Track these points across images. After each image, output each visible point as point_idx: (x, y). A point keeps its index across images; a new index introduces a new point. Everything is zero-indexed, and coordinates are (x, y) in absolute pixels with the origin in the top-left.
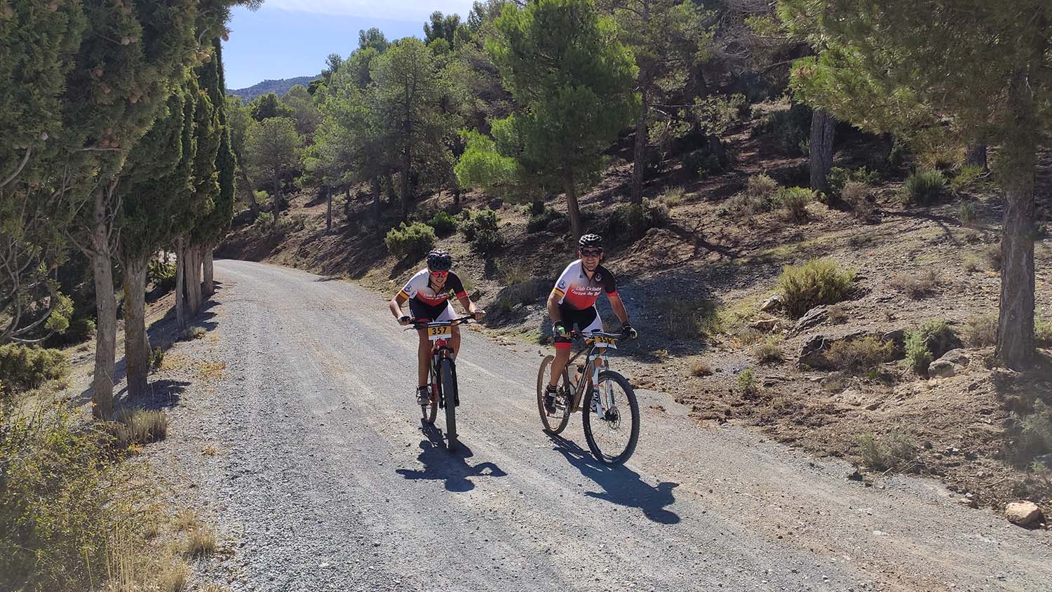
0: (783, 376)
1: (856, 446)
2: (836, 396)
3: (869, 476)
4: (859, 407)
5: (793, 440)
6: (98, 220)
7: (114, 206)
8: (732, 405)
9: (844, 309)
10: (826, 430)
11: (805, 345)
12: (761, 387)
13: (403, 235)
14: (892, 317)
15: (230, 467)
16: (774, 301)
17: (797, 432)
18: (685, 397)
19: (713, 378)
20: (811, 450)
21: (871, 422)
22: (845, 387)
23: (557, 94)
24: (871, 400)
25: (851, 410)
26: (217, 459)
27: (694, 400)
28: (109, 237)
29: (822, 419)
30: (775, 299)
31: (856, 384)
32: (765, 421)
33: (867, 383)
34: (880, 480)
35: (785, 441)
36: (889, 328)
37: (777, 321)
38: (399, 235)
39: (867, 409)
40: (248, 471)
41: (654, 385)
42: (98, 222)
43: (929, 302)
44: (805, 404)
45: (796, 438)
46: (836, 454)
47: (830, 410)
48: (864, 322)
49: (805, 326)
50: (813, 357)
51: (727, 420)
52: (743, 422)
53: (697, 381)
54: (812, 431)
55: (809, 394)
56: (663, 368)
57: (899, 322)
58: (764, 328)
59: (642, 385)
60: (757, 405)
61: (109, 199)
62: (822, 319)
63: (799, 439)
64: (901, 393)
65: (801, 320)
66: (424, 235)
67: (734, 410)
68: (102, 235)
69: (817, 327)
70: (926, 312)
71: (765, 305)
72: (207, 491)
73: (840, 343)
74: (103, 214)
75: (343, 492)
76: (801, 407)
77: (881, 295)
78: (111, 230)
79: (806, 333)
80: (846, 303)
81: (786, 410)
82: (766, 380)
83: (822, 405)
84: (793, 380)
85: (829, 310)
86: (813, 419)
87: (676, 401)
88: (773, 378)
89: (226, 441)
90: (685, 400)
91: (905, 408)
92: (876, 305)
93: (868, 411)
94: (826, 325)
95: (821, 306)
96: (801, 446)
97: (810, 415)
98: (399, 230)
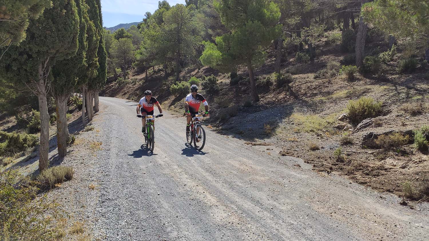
0: (355, 151)
1: (399, 187)
2: (383, 161)
3: (410, 203)
4: (396, 167)
5: (366, 183)
6: (40, 77)
7: (47, 71)
8: (332, 165)
9: (381, 120)
10: (381, 178)
11: (364, 137)
12: (344, 156)
13: (177, 87)
14: (405, 124)
15: (101, 196)
16: (344, 116)
17: (367, 179)
18: (309, 160)
19: (321, 151)
20: (375, 188)
21: (404, 175)
22: (386, 157)
23: (245, 25)
24: (401, 163)
25: (392, 168)
26: (95, 191)
27: (314, 162)
28: (45, 86)
29: (379, 173)
30: (345, 115)
31: (392, 155)
32: (349, 173)
33: (397, 155)
34: (417, 206)
35: (362, 183)
36: (404, 129)
37: (345, 125)
38: (175, 86)
39: (400, 168)
40: (110, 199)
41: (293, 154)
42: (41, 78)
43: (420, 117)
44: (369, 165)
45: (367, 182)
46: (389, 191)
47: (382, 168)
48: (391, 126)
49: (362, 128)
50: (368, 142)
51: (331, 172)
52: (339, 173)
53: (313, 152)
54: (375, 179)
55: (369, 160)
56: (296, 146)
57: (409, 126)
58: (340, 128)
59: (288, 154)
60: (344, 165)
61: (45, 68)
62: (370, 124)
63: (369, 183)
64: (416, 160)
65: (360, 125)
66: (186, 87)
67: (333, 167)
68: (42, 85)
69: (367, 128)
70: (420, 122)
71: (340, 118)
72: (90, 209)
73: (382, 136)
74: (42, 75)
75: (155, 212)
76: (367, 166)
77: (397, 114)
78: (46, 83)
79: (363, 131)
80: (381, 117)
81: (359, 168)
82: (347, 153)
83: (377, 166)
84: (359, 153)
85: (373, 120)
86: (374, 172)
87: (305, 162)
88: (350, 152)
89: (100, 182)
90: (309, 161)
91: (420, 168)
92: (395, 118)
93: (401, 169)
94: (372, 127)
95: (369, 119)
96: (370, 186)
97: (372, 170)
98: (176, 84)
